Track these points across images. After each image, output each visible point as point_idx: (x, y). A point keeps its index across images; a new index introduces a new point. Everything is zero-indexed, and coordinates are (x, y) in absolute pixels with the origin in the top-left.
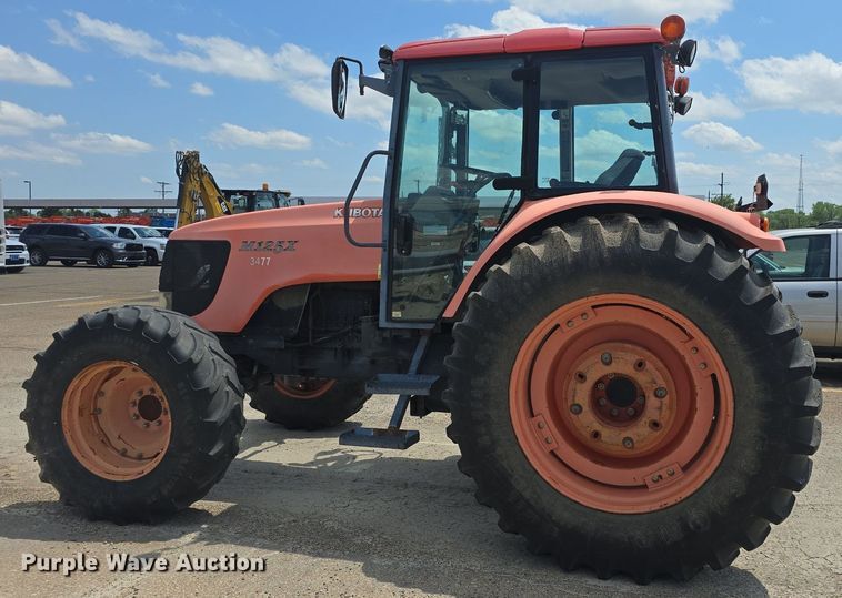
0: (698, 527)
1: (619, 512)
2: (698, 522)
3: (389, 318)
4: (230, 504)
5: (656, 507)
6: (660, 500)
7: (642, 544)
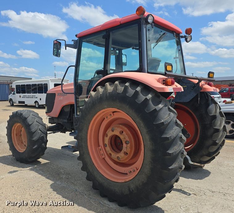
0: (133, 191)
1: (113, 181)
2: (133, 189)
3: (77, 115)
4: (48, 161)
5: (123, 181)
6: (125, 179)
7: (118, 193)
